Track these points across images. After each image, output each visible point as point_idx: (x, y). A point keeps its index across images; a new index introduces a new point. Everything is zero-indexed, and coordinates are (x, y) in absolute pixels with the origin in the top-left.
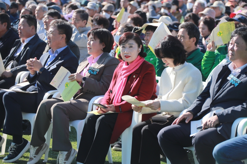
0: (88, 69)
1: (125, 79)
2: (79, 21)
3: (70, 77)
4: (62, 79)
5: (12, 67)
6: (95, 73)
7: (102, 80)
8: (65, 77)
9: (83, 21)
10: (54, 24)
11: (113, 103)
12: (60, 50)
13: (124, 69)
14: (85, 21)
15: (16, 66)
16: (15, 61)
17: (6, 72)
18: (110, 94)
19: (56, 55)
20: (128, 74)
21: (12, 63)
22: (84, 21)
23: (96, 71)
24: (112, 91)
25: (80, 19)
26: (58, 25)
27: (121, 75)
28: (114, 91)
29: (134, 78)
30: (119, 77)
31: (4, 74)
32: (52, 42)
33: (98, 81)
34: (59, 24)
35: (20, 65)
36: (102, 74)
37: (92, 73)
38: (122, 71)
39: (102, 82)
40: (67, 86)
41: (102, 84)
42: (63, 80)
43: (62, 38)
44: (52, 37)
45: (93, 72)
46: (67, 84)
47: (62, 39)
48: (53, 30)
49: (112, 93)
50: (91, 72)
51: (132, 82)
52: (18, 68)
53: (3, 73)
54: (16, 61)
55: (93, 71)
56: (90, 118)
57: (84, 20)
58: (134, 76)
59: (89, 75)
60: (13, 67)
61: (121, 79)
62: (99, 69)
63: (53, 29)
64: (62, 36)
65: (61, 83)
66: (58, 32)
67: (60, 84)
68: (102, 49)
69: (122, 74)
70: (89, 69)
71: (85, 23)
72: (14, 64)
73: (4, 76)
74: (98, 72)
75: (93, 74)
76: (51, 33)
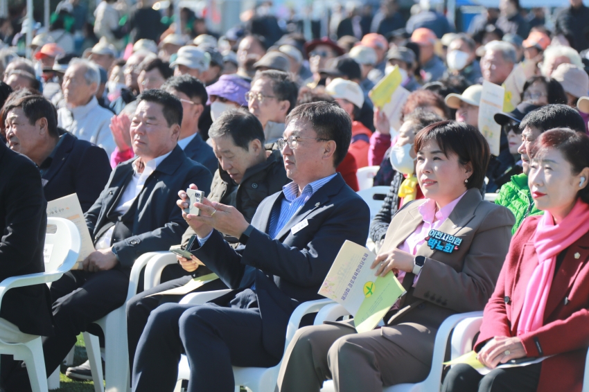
0: (427, 236)
1: (549, 261)
2: (269, 99)
3: (374, 266)
4: (352, 274)
5: (115, 238)
6: (448, 249)
7: (466, 268)
8: (360, 266)
9: (280, 100)
10: (304, 114)
11: (518, 333)
12: (316, 185)
13: (543, 236)
14: (287, 103)
15: (126, 236)
16: (121, 224)
17: (100, 253)
18: (504, 307)
19: (307, 198)
20: (557, 248)
21: (112, 228)
22: (282, 103)
23: (453, 244)
24: (510, 298)
25: (272, 94)
26: (315, 116)
27: (534, 252)
28: (518, 298)
29: (578, 261)
30: (528, 259)
31: (93, 259)
32: (296, 164)
33: (458, 272)
34: (317, 111)
35: (138, 233)
36: (468, 252)
37: (439, 247)
38: (538, 240)
39: (469, 275)
40: (370, 291)
41: (468, 279)
42: (354, 278)
43: (326, 151)
44: (299, 151)
45: (441, 244)
46: (368, 288)
47: (327, 154)
48: (300, 130)
49: (510, 303)
50: (436, 245)
51: (571, 271)
52: (133, 241)
53: (91, 256)
54: (124, 223)
55: (443, 243)
56: (462, 378)
57: (284, 99)
58: (577, 256)
59: (432, 252)
60: (117, 241)
61: (535, 263)
62: (460, 237)
63: (302, 127)
64: (324, 145)
65: (349, 287)
66: (313, 134)
67: (348, 290)
68: (466, 181)
69: (538, 250)
70: (430, 237)
71: (284, 107)
72: (119, 232)
73: (93, 263)
74: (458, 247)
75: (442, 251)
76: (297, 139)
